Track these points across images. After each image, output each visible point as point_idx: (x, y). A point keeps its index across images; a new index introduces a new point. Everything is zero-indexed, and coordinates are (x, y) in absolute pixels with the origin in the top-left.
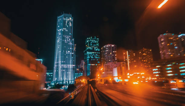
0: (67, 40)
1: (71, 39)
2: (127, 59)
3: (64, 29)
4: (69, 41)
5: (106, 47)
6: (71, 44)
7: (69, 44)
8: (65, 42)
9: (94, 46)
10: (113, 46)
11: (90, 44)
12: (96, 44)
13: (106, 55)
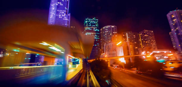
0: (61, 15)
1: (66, 14)
2: (127, 40)
3: (59, 3)
4: (64, 17)
5: (106, 28)
6: (67, 19)
7: (64, 19)
8: (60, 17)
9: (93, 27)
10: (113, 27)
11: (88, 24)
12: (95, 24)
13: (106, 36)
